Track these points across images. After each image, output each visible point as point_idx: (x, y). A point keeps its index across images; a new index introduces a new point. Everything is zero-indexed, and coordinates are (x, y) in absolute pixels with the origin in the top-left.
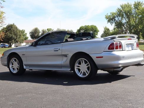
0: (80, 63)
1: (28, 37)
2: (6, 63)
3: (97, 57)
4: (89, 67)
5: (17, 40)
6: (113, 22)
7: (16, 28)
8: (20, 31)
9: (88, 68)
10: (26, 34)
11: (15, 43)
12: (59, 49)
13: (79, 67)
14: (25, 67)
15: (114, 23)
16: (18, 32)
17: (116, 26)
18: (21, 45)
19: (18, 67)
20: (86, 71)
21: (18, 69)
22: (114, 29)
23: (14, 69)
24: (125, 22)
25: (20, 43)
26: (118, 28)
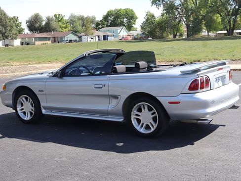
0: (140, 110)
1: (24, 29)
2: (10, 102)
3: (170, 103)
4: (156, 117)
5: (6, 34)
6: (160, 4)
7: (5, 14)
8: (10, 19)
9: (154, 119)
10: (20, 23)
11: (4, 39)
12: (104, 86)
13: (139, 115)
14: (44, 111)
15: (162, 6)
16: (8, 21)
17: (165, 10)
18: (13, 43)
19: (32, 110)
20: (151, 123)
21: (31, 113)
22: (162, 15)
23: (24, 113)
24: (179, 4)
25: (12, 39)
26: (168, 13)
